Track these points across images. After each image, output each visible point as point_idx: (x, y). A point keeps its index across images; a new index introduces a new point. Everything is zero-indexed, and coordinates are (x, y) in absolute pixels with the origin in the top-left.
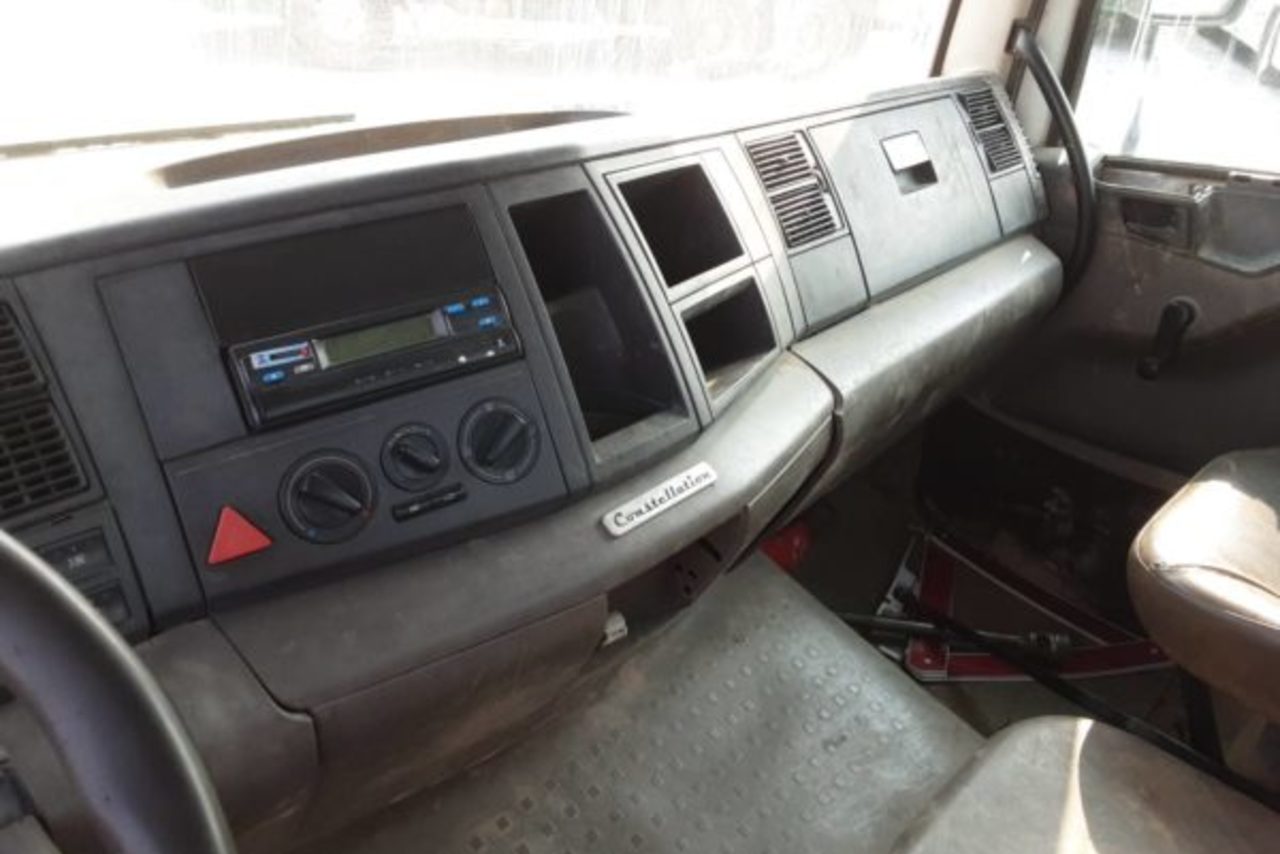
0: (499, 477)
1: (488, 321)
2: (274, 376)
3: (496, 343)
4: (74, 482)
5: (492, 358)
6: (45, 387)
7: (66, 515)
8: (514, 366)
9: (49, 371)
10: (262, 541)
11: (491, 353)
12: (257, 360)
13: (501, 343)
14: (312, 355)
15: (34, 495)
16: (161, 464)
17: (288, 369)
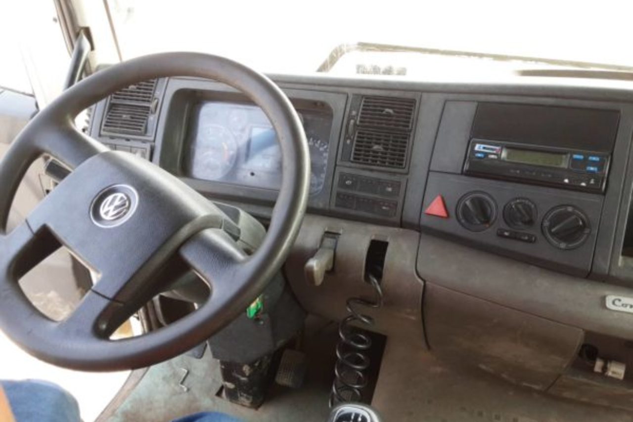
0: (557, 243)
1: (592, 169)
2: (479, 155)
3: (590, 180)
4: (401, 165)
5: (583, 187)
6: (410, 131)
7: (395, 173)
8: (595, 196)
9: (414, 126)
10: (444, 214)
11: (583, 184)
12: (477, 147)
13: (592, 182)
14: (499, 153)
15: (390, 163)
16: (429, 171)
17: (486, 154)
